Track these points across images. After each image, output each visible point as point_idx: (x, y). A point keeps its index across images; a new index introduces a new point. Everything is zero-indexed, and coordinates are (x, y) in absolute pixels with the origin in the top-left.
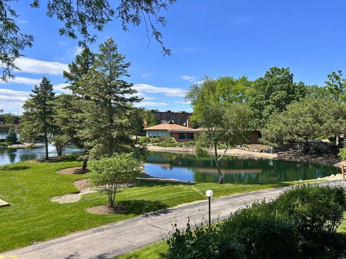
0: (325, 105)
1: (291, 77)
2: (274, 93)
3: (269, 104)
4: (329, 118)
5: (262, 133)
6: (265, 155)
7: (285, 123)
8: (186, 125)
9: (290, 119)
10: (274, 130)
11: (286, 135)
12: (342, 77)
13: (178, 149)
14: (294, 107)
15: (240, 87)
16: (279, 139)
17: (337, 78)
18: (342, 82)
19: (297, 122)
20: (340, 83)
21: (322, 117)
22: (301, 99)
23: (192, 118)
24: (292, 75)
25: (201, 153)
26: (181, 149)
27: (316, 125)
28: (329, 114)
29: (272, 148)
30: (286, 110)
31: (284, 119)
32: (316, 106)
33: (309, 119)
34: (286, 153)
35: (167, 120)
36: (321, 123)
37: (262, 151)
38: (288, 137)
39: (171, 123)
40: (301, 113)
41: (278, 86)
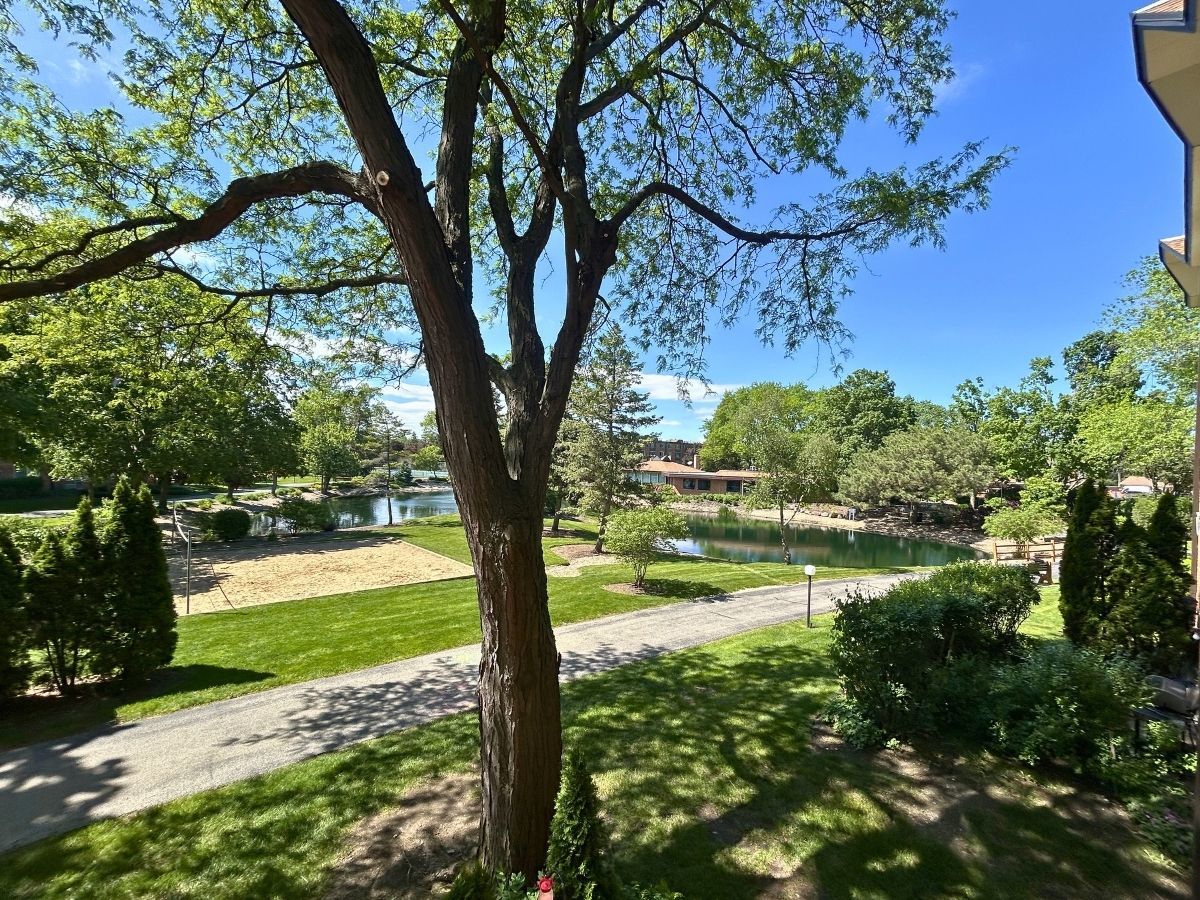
0: (956, 440)
1: (890, 387)
2: (859, 415)
3: (850, 432)
4: (964, 463)
5: (840, 485)
6: (841, 524)
7: (882, 468)
8: (692, 465)
9: (893, 462)
10: (863, 479)
11: (884, 489)
12: (983, 390)
13: (682, 506)
14: (896, 440)
15: (794, 401)
16: (871, 496)
17: (974, 391)
18: (982, 398)
19: (906, 467)
20: (979, 401)
21: (951, 460)
22: (910, 427)
23: (703, 453)
24: (893, 384)
25: (726, 515)
26: (690, 506)
27: (941, 474)
28: (962, 455)
29: (853, 511)
30: (883, 445)
31: (882, 461)
32: (939, 440)
33: (927, 463)
34: (880, 521)
35: (660, 455)
36: (949, 470)
37: (835, 516)
38: (889, 494)
39: (666, 460)
40: (912, 452)
41: (869, 403)
